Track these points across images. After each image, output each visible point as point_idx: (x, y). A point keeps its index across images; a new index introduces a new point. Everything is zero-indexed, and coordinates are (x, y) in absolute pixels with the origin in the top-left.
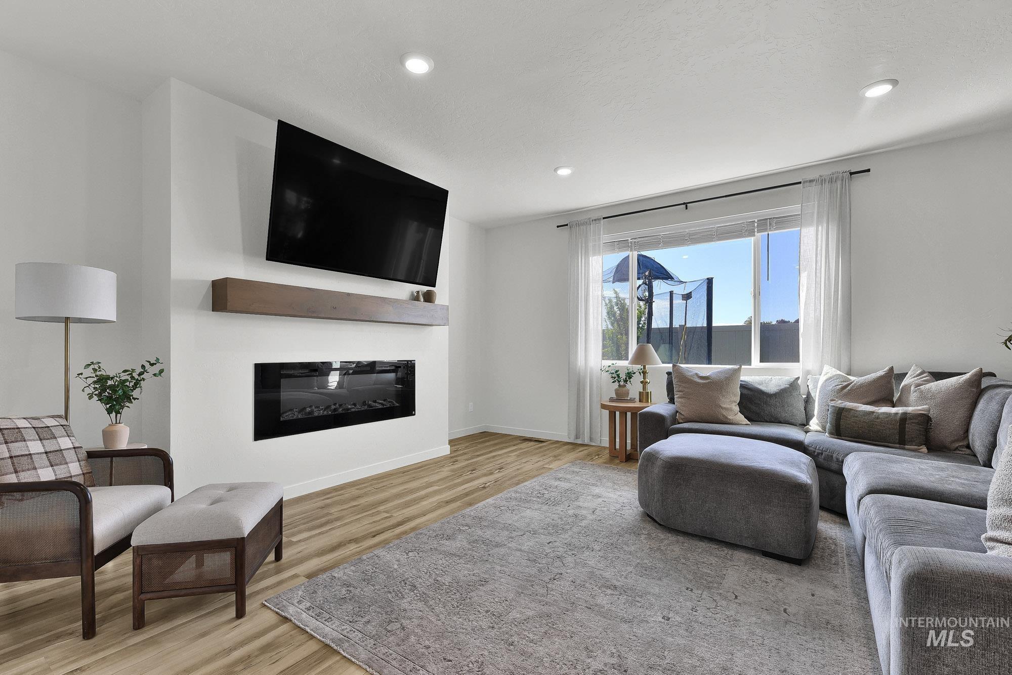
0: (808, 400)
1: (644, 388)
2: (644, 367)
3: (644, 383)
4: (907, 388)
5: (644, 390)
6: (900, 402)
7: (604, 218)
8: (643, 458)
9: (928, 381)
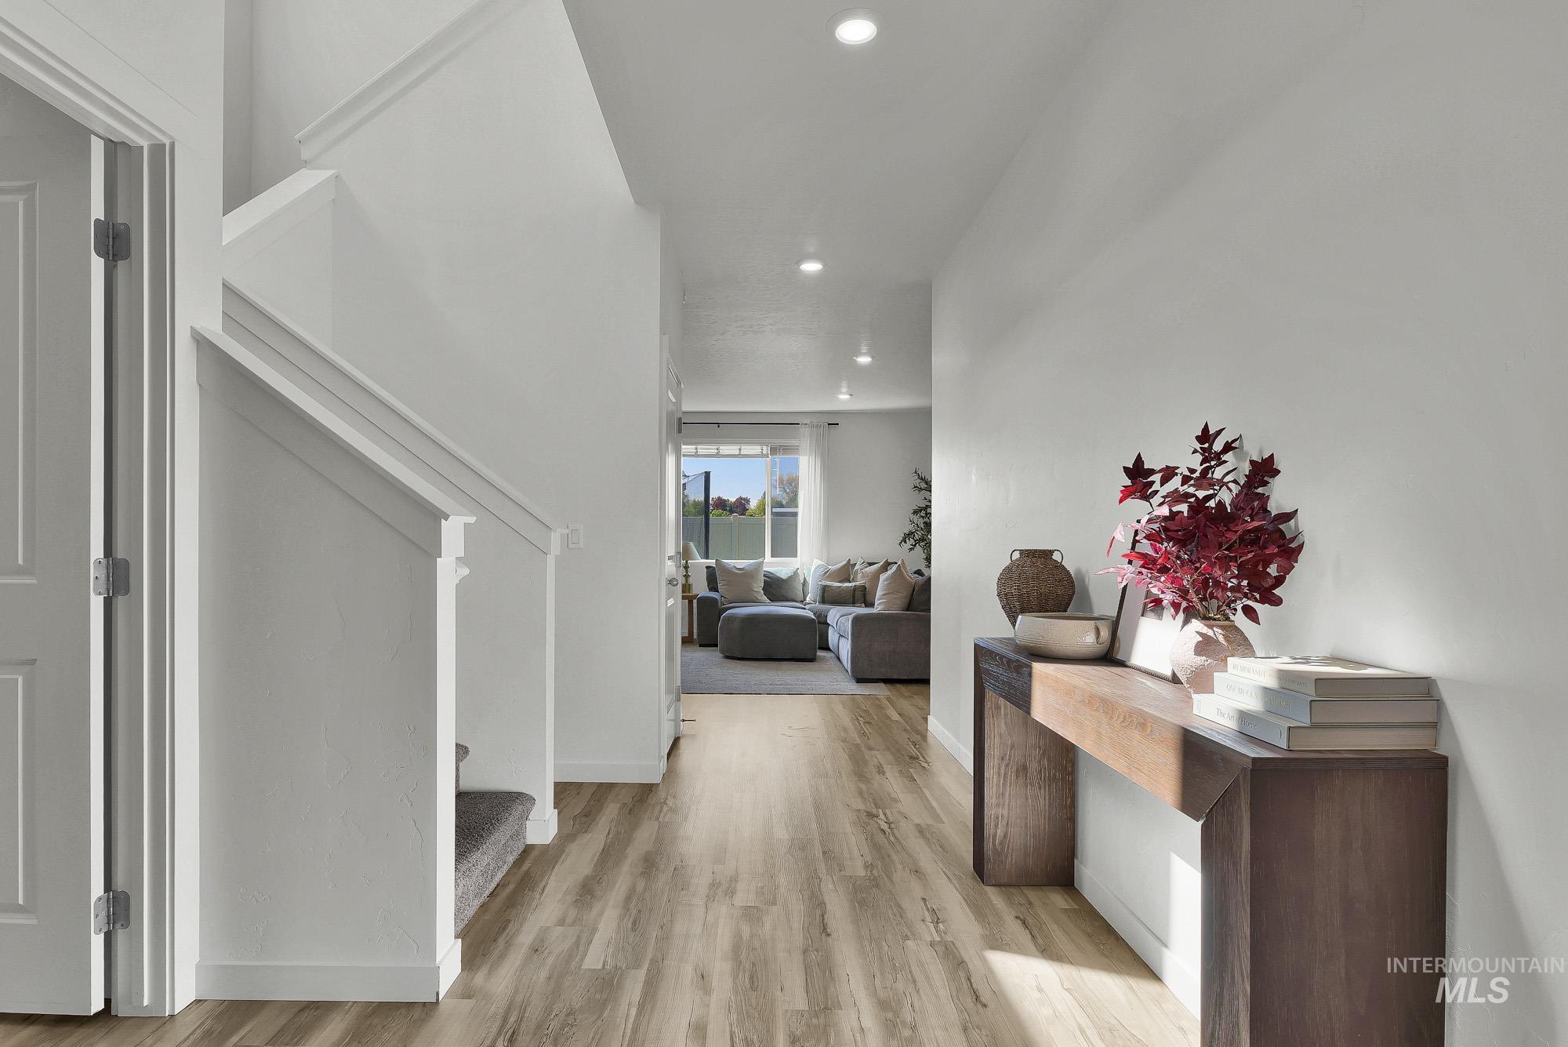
0: (805, 583)
1: (687, 581)
2: (687, 562)
3: (687, 577)
4: (857, 570)
6: (853, 581)
8: (723, 620)
9: (866, 567)
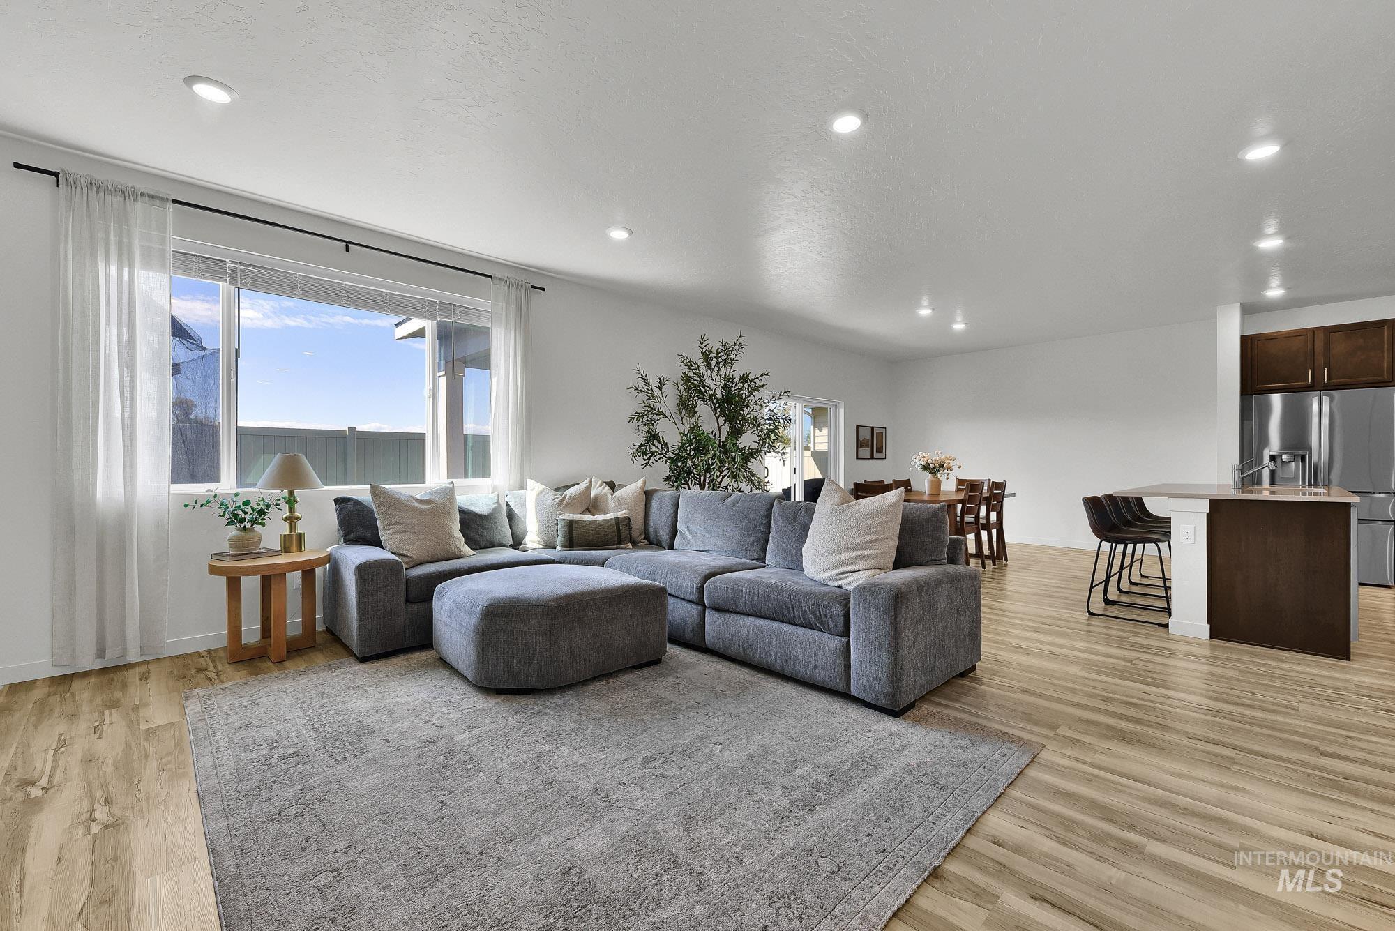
1: (292, 527)
2: (292, 493)
3: (291, 521)
5: (291, 532)
7: (174, 201)
